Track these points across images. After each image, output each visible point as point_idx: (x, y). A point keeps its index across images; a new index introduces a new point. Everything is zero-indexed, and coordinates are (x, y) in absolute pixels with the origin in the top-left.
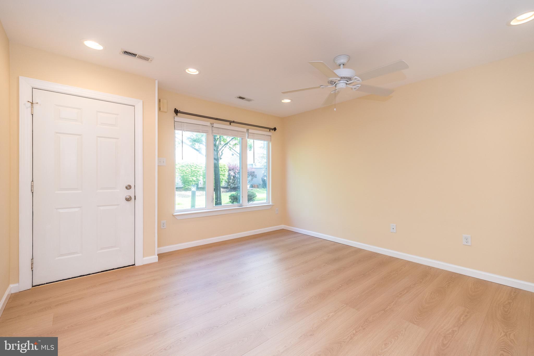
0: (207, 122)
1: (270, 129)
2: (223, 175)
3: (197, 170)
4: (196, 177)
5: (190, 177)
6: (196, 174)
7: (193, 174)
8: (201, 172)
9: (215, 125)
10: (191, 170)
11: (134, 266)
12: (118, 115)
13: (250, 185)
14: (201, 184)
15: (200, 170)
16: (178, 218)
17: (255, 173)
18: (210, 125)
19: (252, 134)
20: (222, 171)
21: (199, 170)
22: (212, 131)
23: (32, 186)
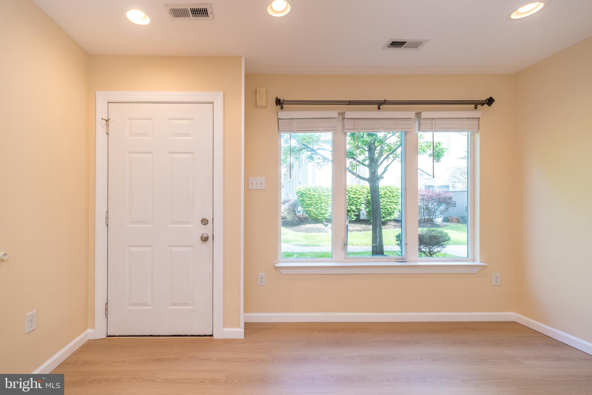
0: (333, 113)
1: (477, 104)
2: (395, 203)
3: (356, 197)
4: (356, 206)
5: (348, 206)
6: (355, 202)
7: (351, 202)
8: (363, 200)
9: (348, 115)
10: (349, 196)
11: (211, 337)
12: (192, 120)
13: (443, 217)
14: (364, 215)
15: (361, 197)
16: (284, 272)
17: (453, 199)
18: (337, 117)
19: (430, 122)
20: (393, 197)
21: (359, 196)
22: (343, 126)
23: (107, 218)
